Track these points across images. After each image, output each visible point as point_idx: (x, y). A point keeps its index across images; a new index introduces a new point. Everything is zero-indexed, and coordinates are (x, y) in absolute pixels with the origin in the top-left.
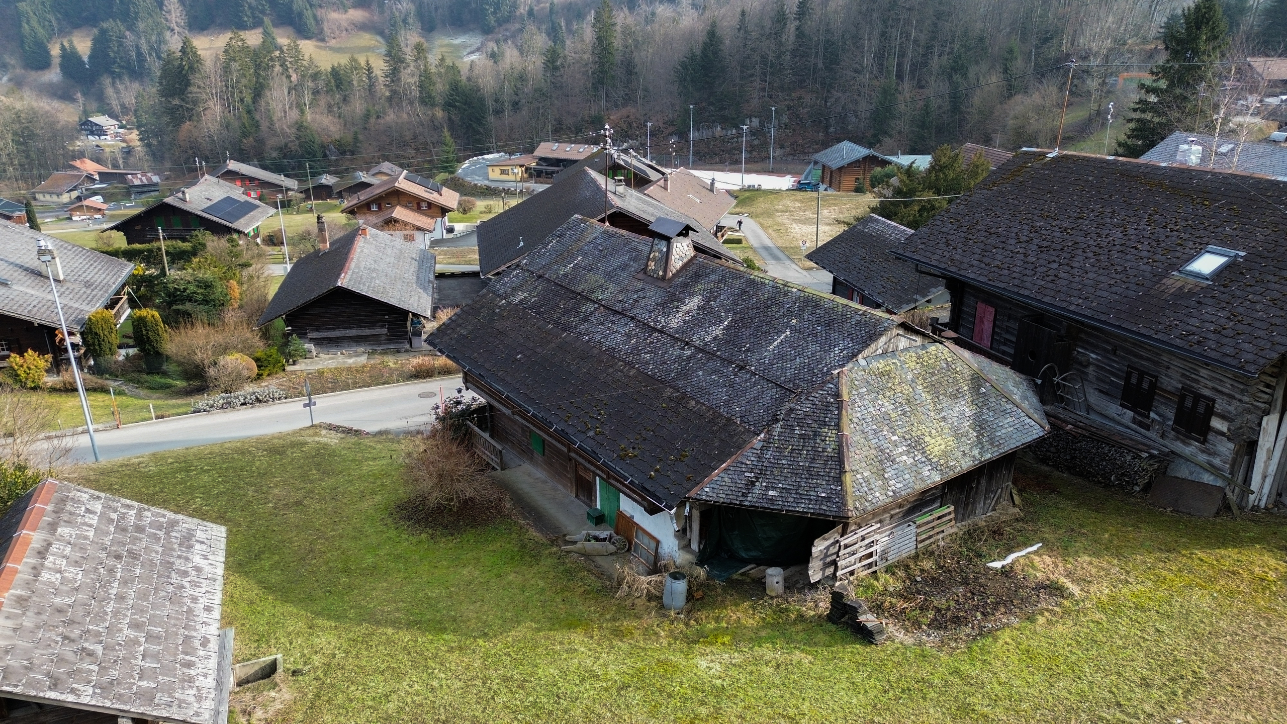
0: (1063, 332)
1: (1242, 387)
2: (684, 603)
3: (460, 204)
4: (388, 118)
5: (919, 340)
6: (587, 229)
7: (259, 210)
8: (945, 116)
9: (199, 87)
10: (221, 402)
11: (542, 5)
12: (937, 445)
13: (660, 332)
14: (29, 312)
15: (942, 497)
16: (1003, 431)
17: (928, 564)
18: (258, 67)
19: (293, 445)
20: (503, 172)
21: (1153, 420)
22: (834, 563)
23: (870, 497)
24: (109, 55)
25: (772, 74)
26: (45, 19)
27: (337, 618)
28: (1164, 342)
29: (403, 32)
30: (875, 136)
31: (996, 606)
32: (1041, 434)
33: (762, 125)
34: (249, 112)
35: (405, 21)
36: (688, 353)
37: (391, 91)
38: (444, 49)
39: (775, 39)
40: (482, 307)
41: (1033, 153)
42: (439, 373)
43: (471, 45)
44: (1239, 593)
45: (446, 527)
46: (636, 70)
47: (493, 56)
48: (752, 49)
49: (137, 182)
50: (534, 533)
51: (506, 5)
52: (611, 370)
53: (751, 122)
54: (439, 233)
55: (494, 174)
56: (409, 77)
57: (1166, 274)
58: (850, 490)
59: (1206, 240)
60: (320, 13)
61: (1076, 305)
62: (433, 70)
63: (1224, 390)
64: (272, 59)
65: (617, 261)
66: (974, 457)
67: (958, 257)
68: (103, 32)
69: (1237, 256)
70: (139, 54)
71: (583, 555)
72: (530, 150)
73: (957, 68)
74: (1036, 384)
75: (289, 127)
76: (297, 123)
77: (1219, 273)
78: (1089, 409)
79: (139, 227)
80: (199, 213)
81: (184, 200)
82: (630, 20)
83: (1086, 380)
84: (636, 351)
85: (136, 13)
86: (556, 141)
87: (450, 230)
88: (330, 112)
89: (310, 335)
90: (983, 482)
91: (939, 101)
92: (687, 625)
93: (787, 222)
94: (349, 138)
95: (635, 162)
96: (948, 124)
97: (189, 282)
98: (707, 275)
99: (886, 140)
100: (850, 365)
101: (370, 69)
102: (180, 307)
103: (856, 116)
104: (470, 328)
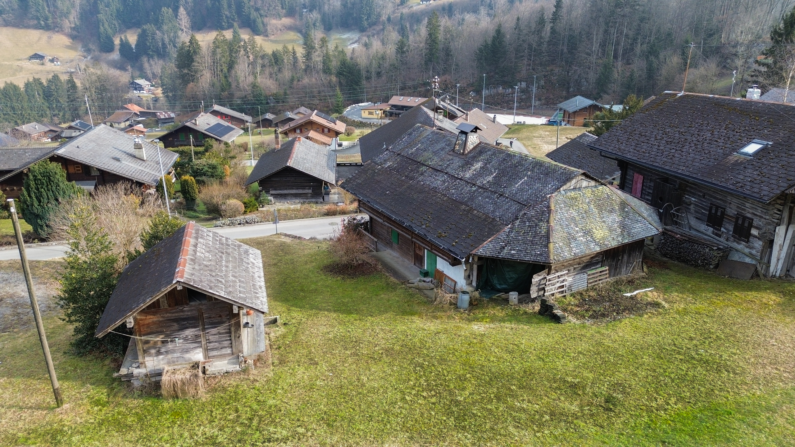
0: (677, 186)
1: (765, 211)
2: (468, 306)
3: (346, 130)
4: (304, 81)
5: (593, 183)
6: (423, 130)
7: (235, 131)
8: (643, 82)
9: (198, 63)
10: (229, 222)
11: (396, 15)
12: (599, 234)
13: (461, 179)
14: (131, 174)
15: (602, 262)
16: (636, 230)
17: (592, 294)
18: (231, 51)
19: (268, 241)
20: (370, 113)
21: (723, 232)
22: (544, 289)
23: (562, 255)
24: (146, 44)
25: (535, 56)
26: (112, 24)
27: (301, 308)
28: (724, 187)
29: (313, 31)
30: (598, 93)
31: (624, 310)
32: (657, 233)
33: (528, 87)
34: (226, 77)
35: (314, 25)
36: (474, 189)
37: (306, 65)
38: (337, 41)
39: (538, 34)
40: (369, 169)
41: (670, 94)
42: (339, 213)
43: (353, 39)
44: (752, 309)
45: (350, 275)
46: (452, 53)
47: (366, 45)
48: (523, 40)
49: (162, 117)
50: (393, 279)
51: (375, 15)
52: (434, 198)
53: (521, 84)
54: (334, 146)
55: (365, 114)
56: (317, 57)
57: (730, 154)
58: (552, 251)
59: (754, 136)
60: (266, 20)
61: (682, 170)
62: (331, 53)
63: (758, 213)
64: (239, 47)
65: (438, 147)
66: (618, 241)
67: (623, 147)
68: (144, 31)
69: (767, 144)
70: (163, 44)
71: (418, 289)
72: (386, 100)
73: (652, 52)
74: (659, 212)
75: (248, 86)
76: (252, 84)
77: (757, 153)
78: (690, 228)
79: (171, 139)
80: (204, 132)
81: (195, 124)
82: (449, 24)
83: (689, 212)
84: (448, 188)
85: (163, 20)
86: (402, 95)
87: (340, 145)
88: (271, 77)
89: (271, 192)
90: (626, 257)
91: (640, 72)
92: (469, 315)
93: (540, 143)
94: (282, 92)
95: (449, 107)
96: (645, 86)
97: (204, 165)
98: (486, 152)
99: (606, 96)
100: (556, 193)
101: (294, 53)
102: (200, 178)
103: (587, 82)
104: (362, 179)
